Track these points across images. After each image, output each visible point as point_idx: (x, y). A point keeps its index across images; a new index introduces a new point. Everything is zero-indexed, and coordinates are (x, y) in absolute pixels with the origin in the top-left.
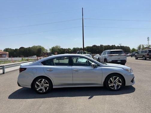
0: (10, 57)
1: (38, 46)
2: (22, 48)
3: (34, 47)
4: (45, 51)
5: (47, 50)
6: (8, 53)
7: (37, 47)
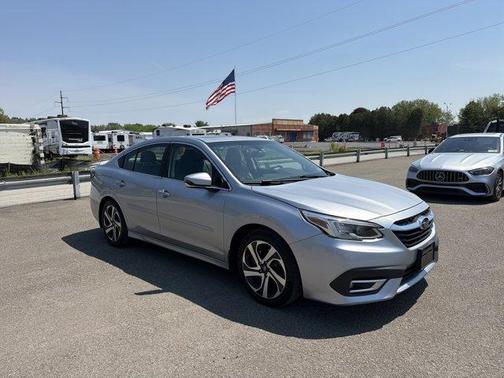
0: (321, 139)
1: (417, 102)
2: (359, 111)
3: (402, 107)
4: (442, 120)
5: (449, 116)
6: (317, 128)
7: (411, 104)
